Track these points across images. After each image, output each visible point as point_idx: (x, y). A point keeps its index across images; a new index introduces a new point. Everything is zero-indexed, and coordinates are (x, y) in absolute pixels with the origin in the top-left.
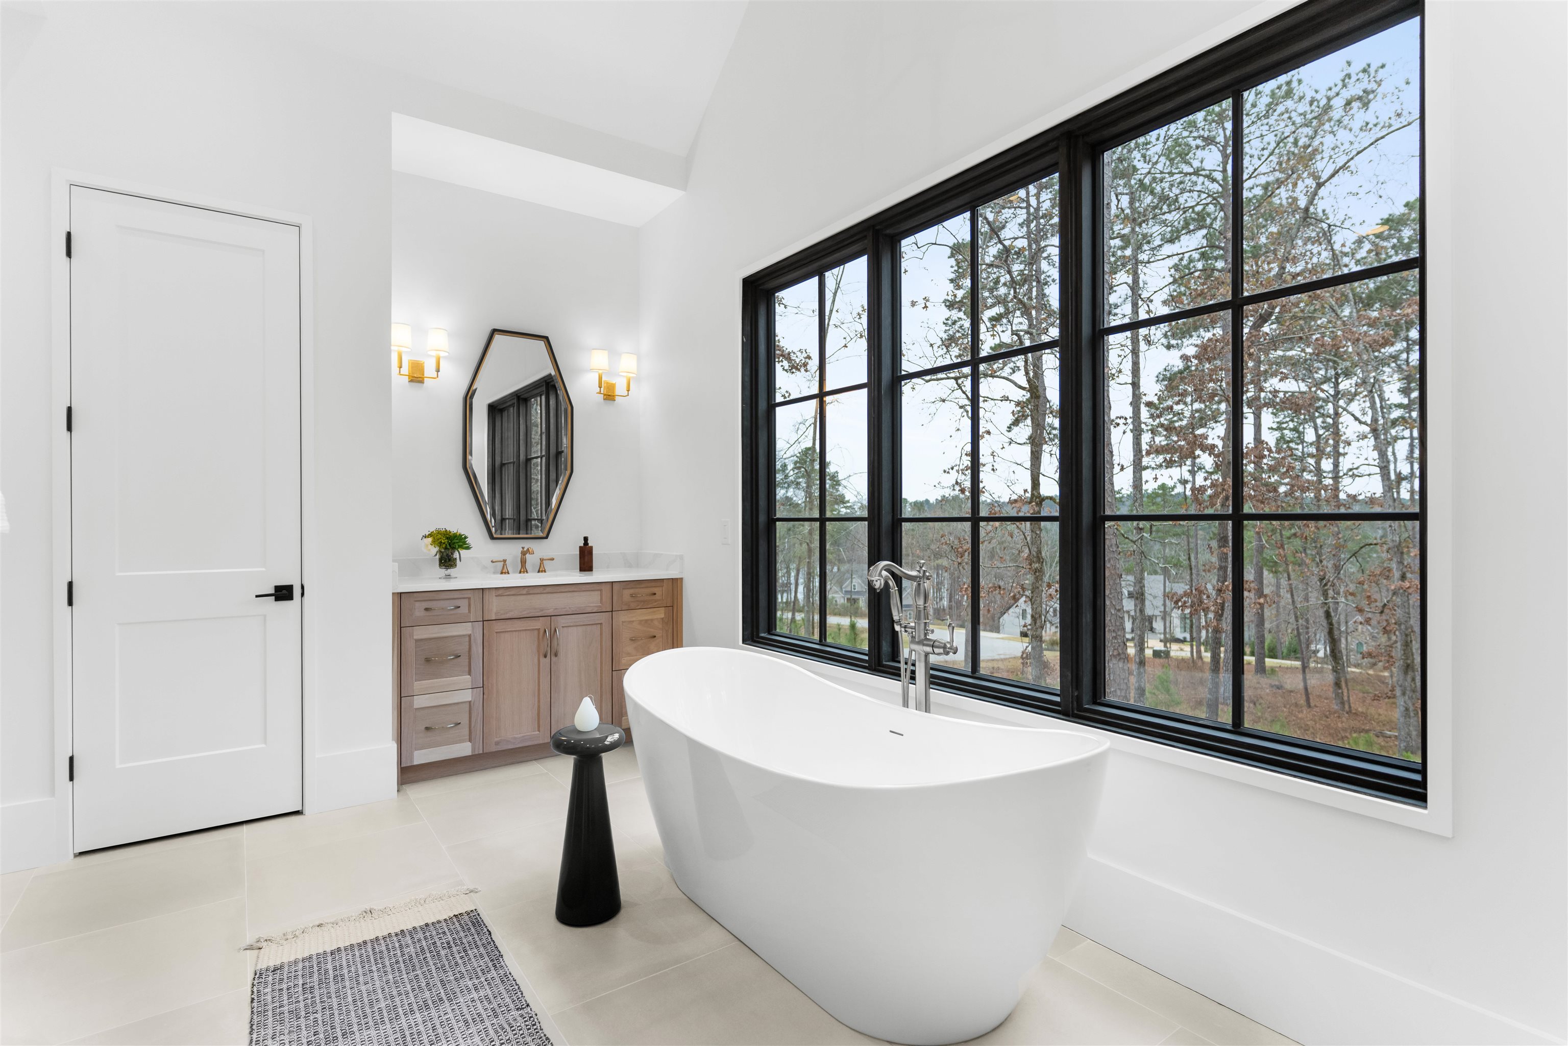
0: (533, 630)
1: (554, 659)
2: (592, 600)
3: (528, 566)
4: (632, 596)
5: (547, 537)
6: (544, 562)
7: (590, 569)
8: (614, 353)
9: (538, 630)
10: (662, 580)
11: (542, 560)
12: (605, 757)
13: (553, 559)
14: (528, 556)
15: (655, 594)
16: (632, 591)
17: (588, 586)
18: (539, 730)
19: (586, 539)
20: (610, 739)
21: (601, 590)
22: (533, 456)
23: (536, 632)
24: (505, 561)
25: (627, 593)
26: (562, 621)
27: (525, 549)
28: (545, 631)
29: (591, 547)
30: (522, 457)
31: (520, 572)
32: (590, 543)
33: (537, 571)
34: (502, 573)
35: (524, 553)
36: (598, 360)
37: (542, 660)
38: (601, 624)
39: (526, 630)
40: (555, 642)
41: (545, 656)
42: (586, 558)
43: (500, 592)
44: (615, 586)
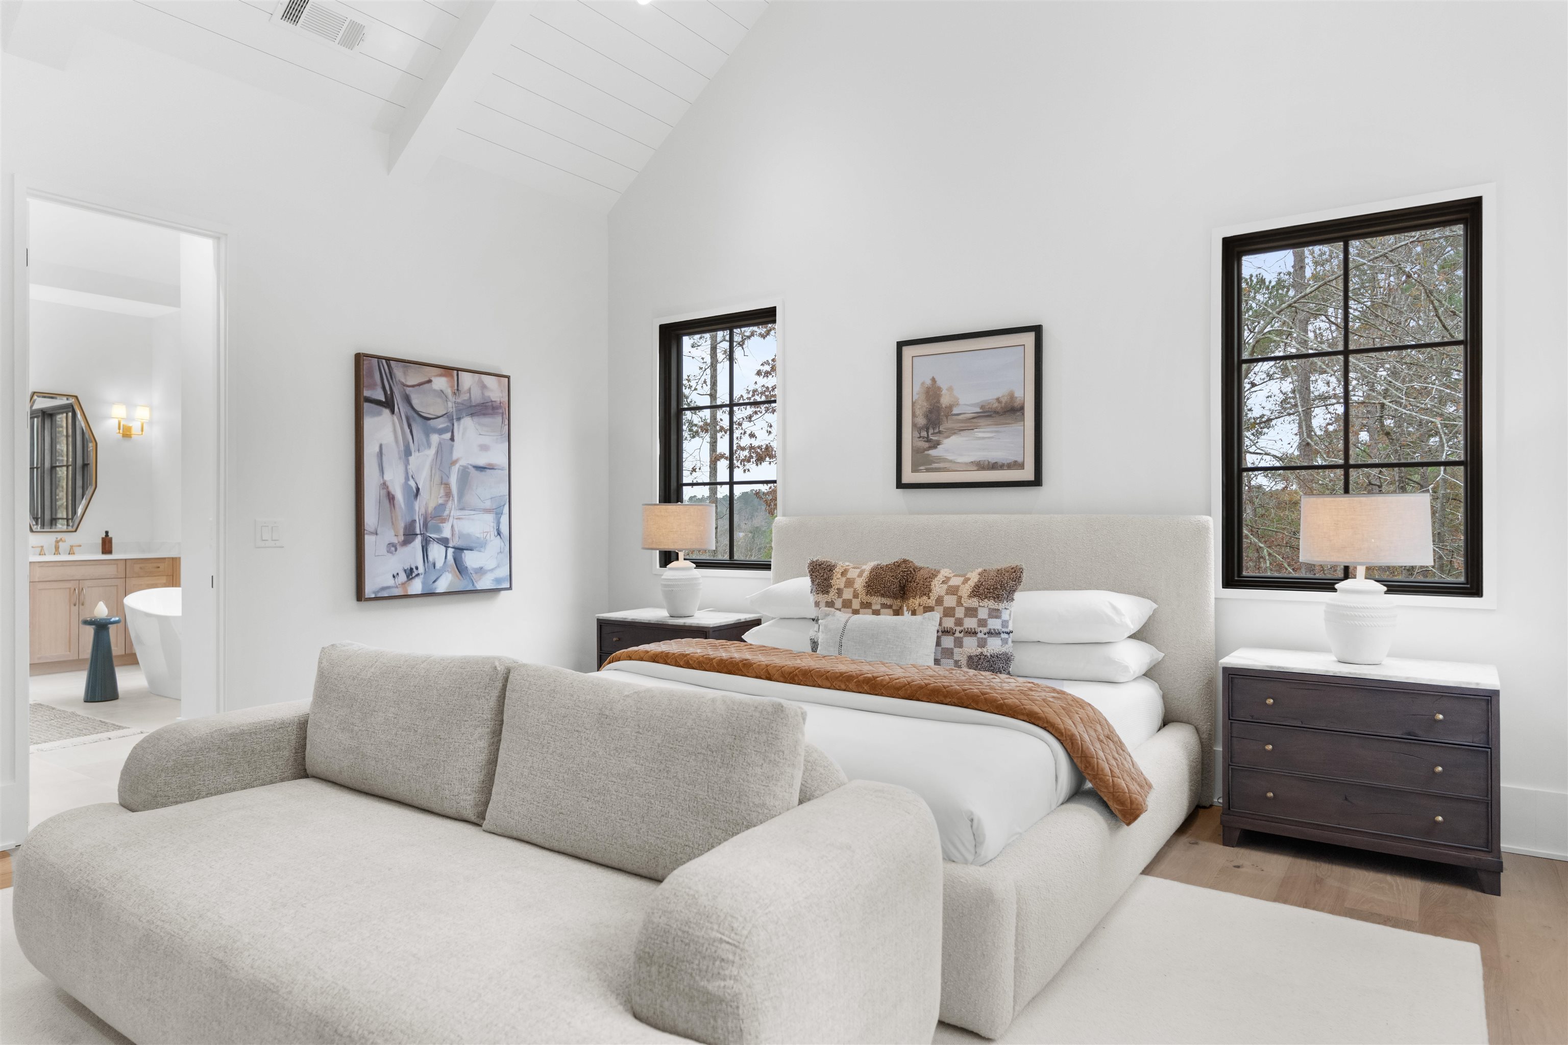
0: (66, 588)
1: (81, 607)
2: (111, 570)
3: (60, 550)
4: (141, 568)
5: (76, 531)
6: (74, 548)
7: (110, 552)
8: (130, 405)
9: (70, 589)
10: (165, 559)
11: (72, 547)
12: (110, 626)
13: (80, 546)
14: (61, 544)
15: (159, 567)
16: (142, 565)
17: (107, 561)
18: (70, 651)
19: (107, 533)
20: (113, 619)
21: (117, 564)
22: (58, 464)
23: (68, 590)
24: (42, 547)
25: (137, 567)
26: (88, 583)
27: (59, 539)
28: (75, 589)
29: (111, 538)
30: (47, 465)
31: (55, 554)
32: (110, 535)
33: (68, 553)
34: (40, 555)
35: (57, 542)
36: (118, 412)
37: (72, 607)
38: (117, 586)
39: (60, 588)
40: (82, 597)
41: (75, 605)
42: (107, 545)
43: (42, 564)
44: (128, 563)
